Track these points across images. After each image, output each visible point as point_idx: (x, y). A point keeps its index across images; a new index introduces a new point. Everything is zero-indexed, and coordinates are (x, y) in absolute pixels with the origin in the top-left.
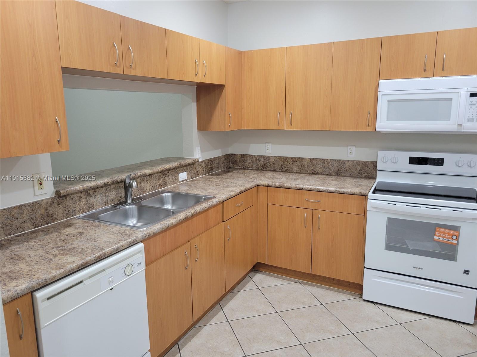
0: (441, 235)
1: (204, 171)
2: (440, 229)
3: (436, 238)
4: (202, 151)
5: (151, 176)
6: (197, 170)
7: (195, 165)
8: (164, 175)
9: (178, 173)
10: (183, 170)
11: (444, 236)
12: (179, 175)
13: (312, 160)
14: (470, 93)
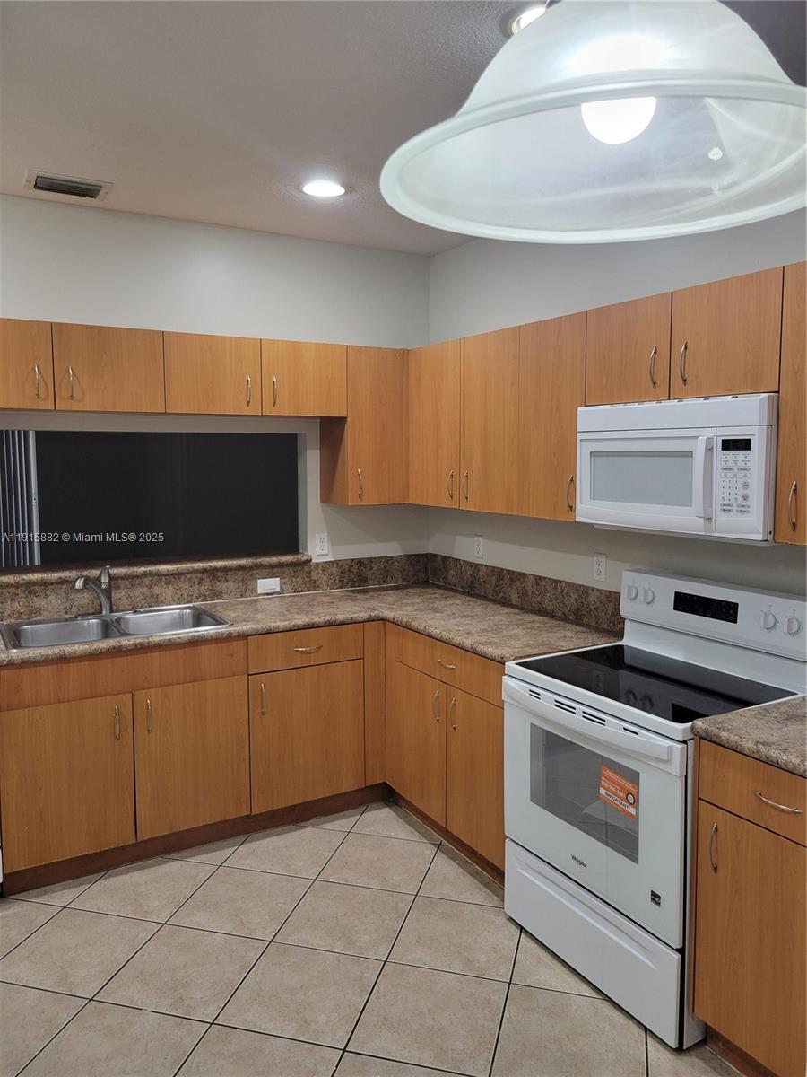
0: (611, 788)
1: (337, 581)
2: (608, 773)
3: (602, 791)
4: (334, 541)
5: (179, 578)
6: (314, 578)
7: (306, 568)
8: (215, 577)
9: (256, 580)
10: (271, 574)
11: (615, 790)
12: (256, 582)
13: (539, 579)
14: (723, 441)
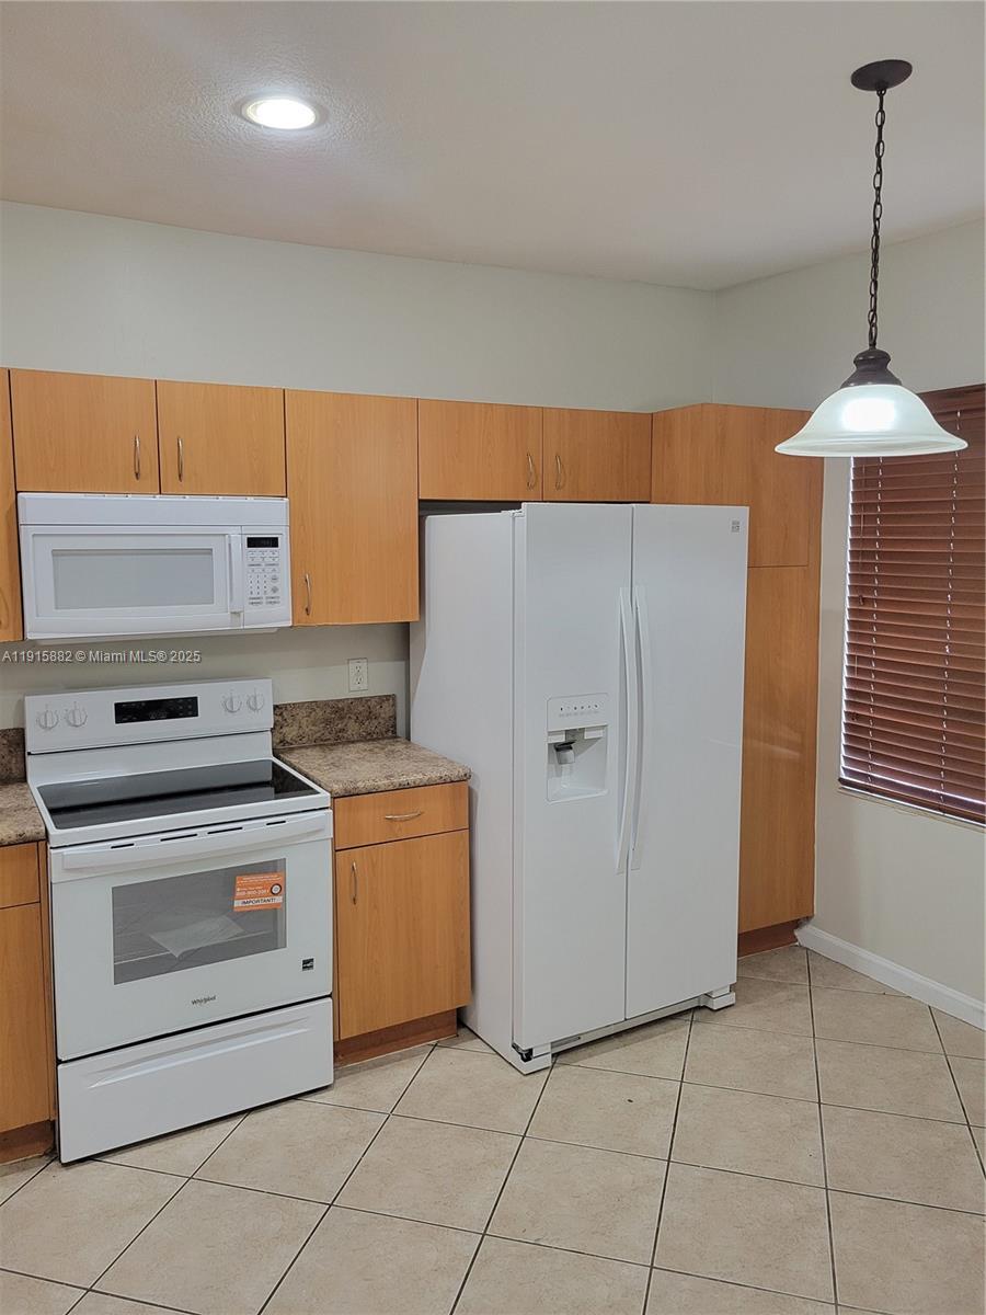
0: (249, 893)
2: (246, 879)
3: (237, 904)
11: (254, 893)
14: (249, 539)
